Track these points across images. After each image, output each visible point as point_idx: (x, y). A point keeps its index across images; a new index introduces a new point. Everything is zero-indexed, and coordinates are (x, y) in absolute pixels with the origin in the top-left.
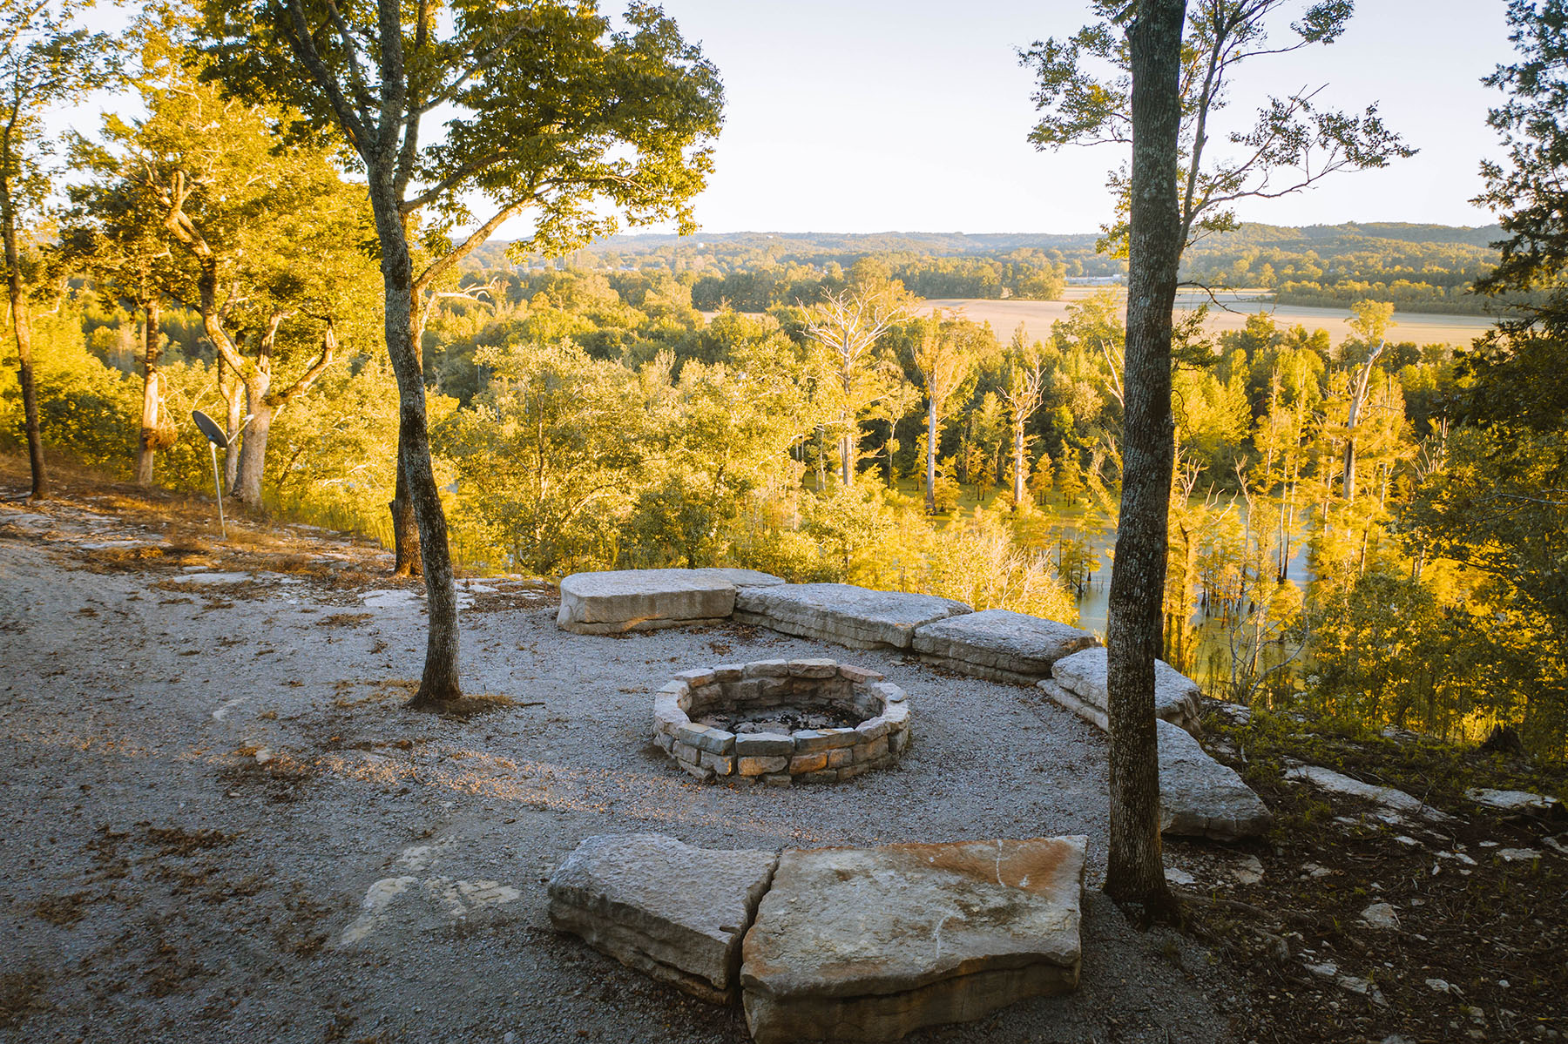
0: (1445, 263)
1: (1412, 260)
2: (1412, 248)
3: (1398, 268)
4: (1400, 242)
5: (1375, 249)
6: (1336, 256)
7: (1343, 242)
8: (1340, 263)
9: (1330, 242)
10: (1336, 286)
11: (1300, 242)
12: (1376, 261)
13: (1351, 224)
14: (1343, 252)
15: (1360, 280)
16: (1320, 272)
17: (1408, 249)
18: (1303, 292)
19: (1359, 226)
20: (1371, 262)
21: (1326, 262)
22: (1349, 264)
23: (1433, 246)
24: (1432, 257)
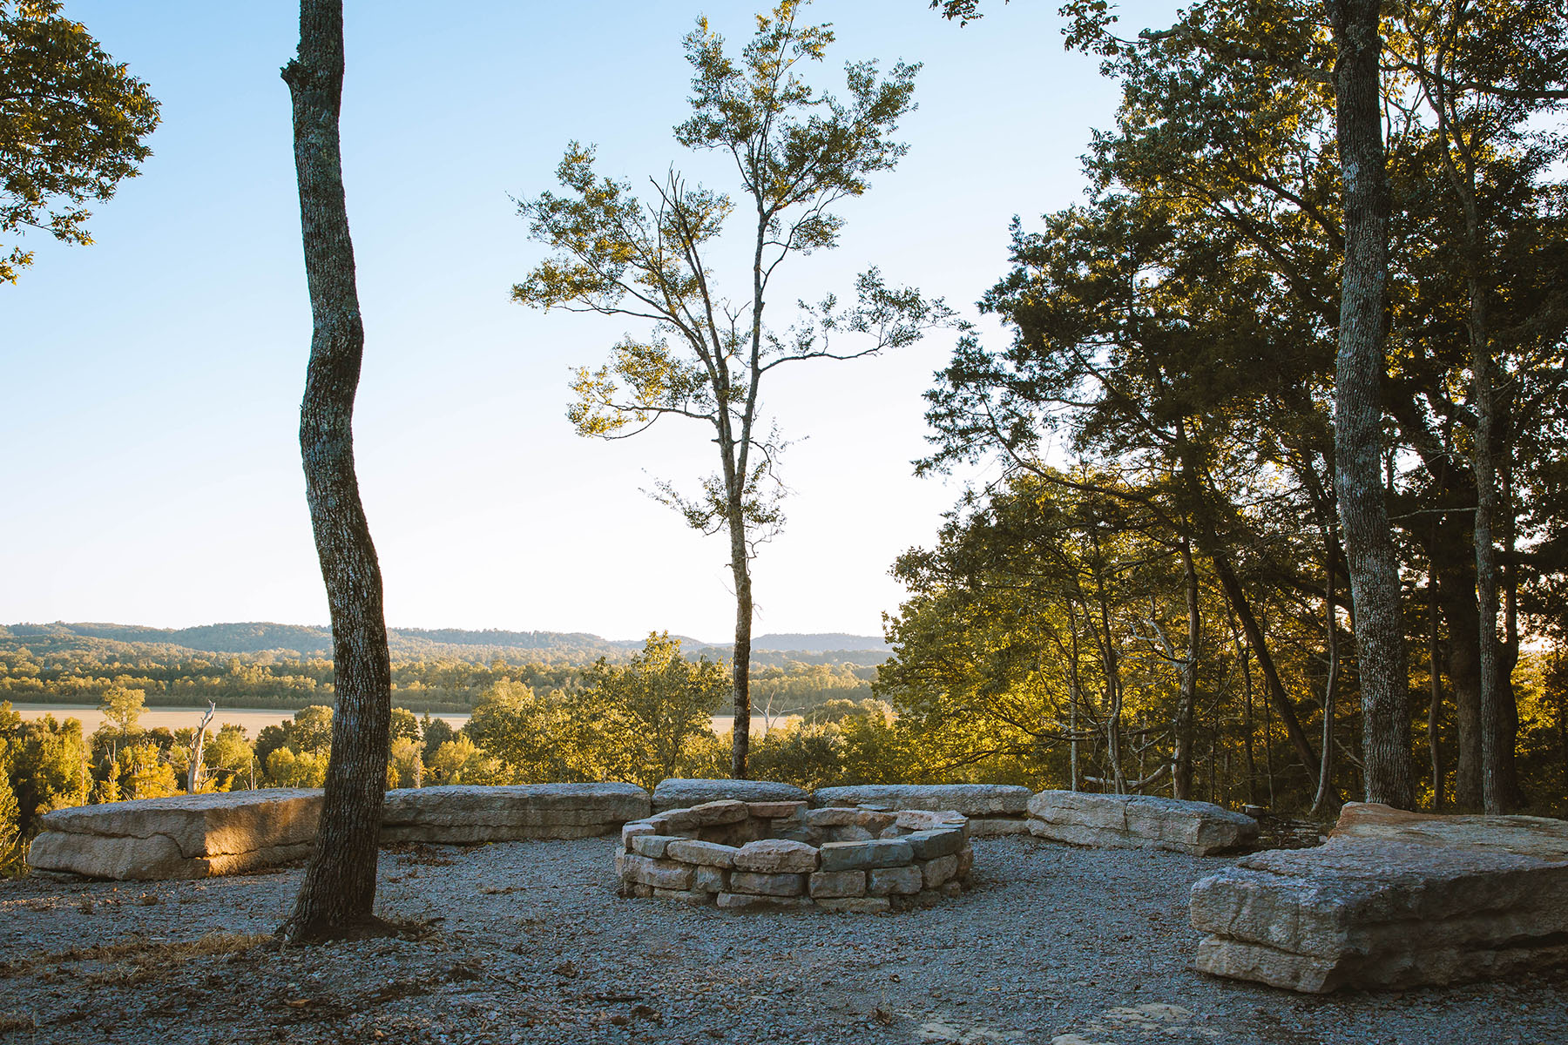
0: (157, 660)
1: (126, 658)
2: (123, 647)
3: (117, 665)
4: (111, 641)
5: (88, 648)
6: (48, 654)
7: (54, 641)
8: (55, 661)
9: (41, 641)
10: (59, 682)
11: (8, 640)
12: (91, 658)
13: (59, 624)
14: (56, 650)
15: (83, 677)
16: (38, 670)
17: (120, 648)
18: (23, 688)
19: (68, 626)
20: (87, 659)
21: (41, 659)
22: (64, 662)
23: (143, 646)
24: (146, 654)
